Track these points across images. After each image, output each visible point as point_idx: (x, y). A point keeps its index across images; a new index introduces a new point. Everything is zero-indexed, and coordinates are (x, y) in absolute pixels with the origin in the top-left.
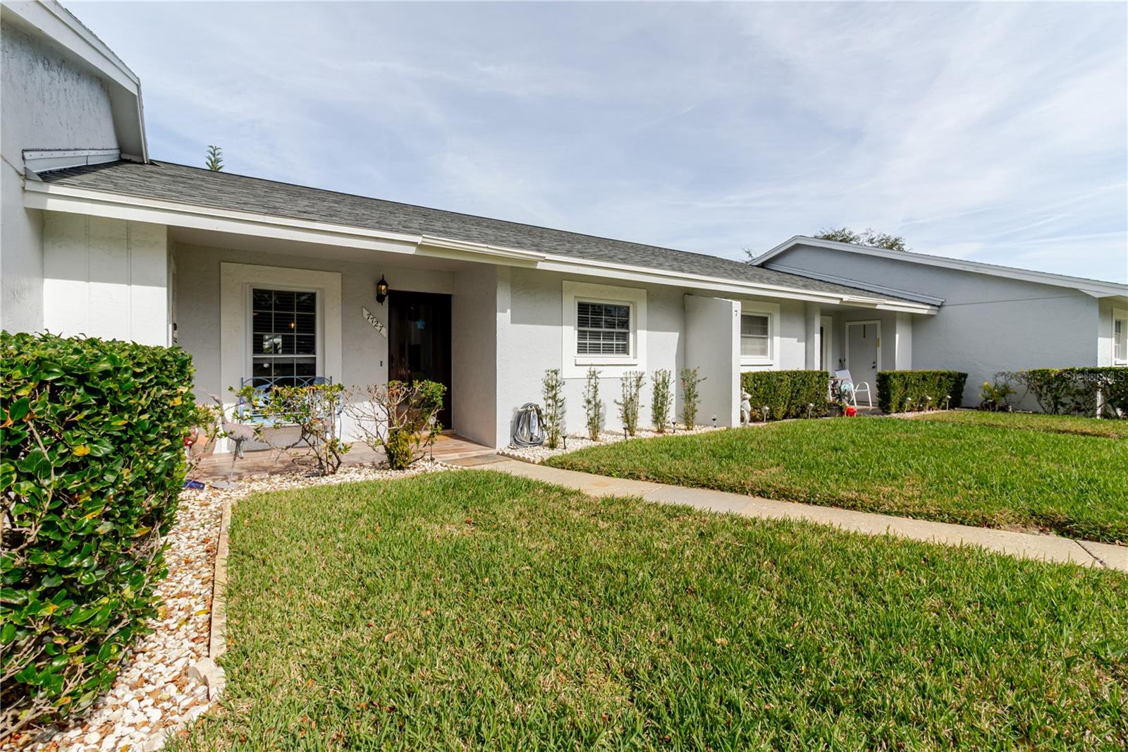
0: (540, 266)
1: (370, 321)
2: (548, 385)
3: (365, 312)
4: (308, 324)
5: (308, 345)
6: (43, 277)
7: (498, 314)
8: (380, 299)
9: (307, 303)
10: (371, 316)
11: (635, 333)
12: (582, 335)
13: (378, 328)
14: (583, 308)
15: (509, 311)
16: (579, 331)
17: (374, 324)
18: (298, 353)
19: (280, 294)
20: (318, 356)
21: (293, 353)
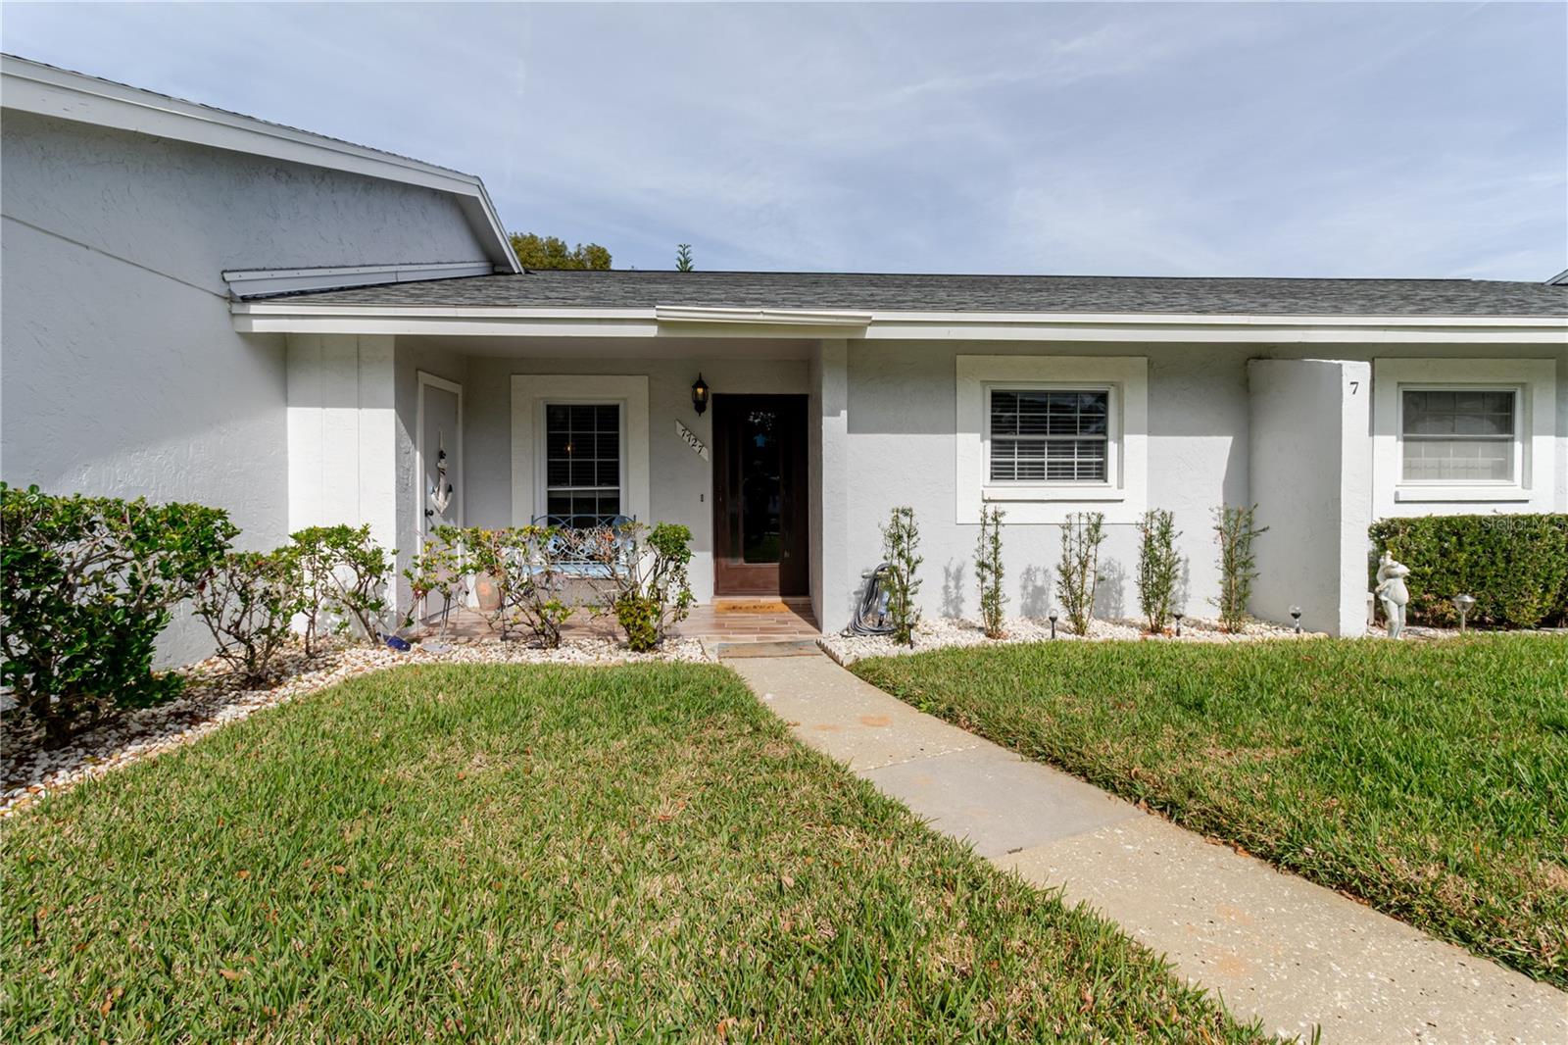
0: (872, 333)
1: (686, 438)
2: (891, 536)
3: (680, 427)
4: (611, 447)
5: (611, 475)
6: (287, 406)
7: (825, 419)
8: (700, 407)
9: (608, 417)
10: (687, 433)
11: (1120, 440)
12: (999, 447)
13: (697, 449)
14: (1002, 401)
15: (844, 413)
16: (993, 441)
17: (691, 443)
18: (599, 484)
19: (576, 409)
20: (622, 488)
21: (593, 485)
